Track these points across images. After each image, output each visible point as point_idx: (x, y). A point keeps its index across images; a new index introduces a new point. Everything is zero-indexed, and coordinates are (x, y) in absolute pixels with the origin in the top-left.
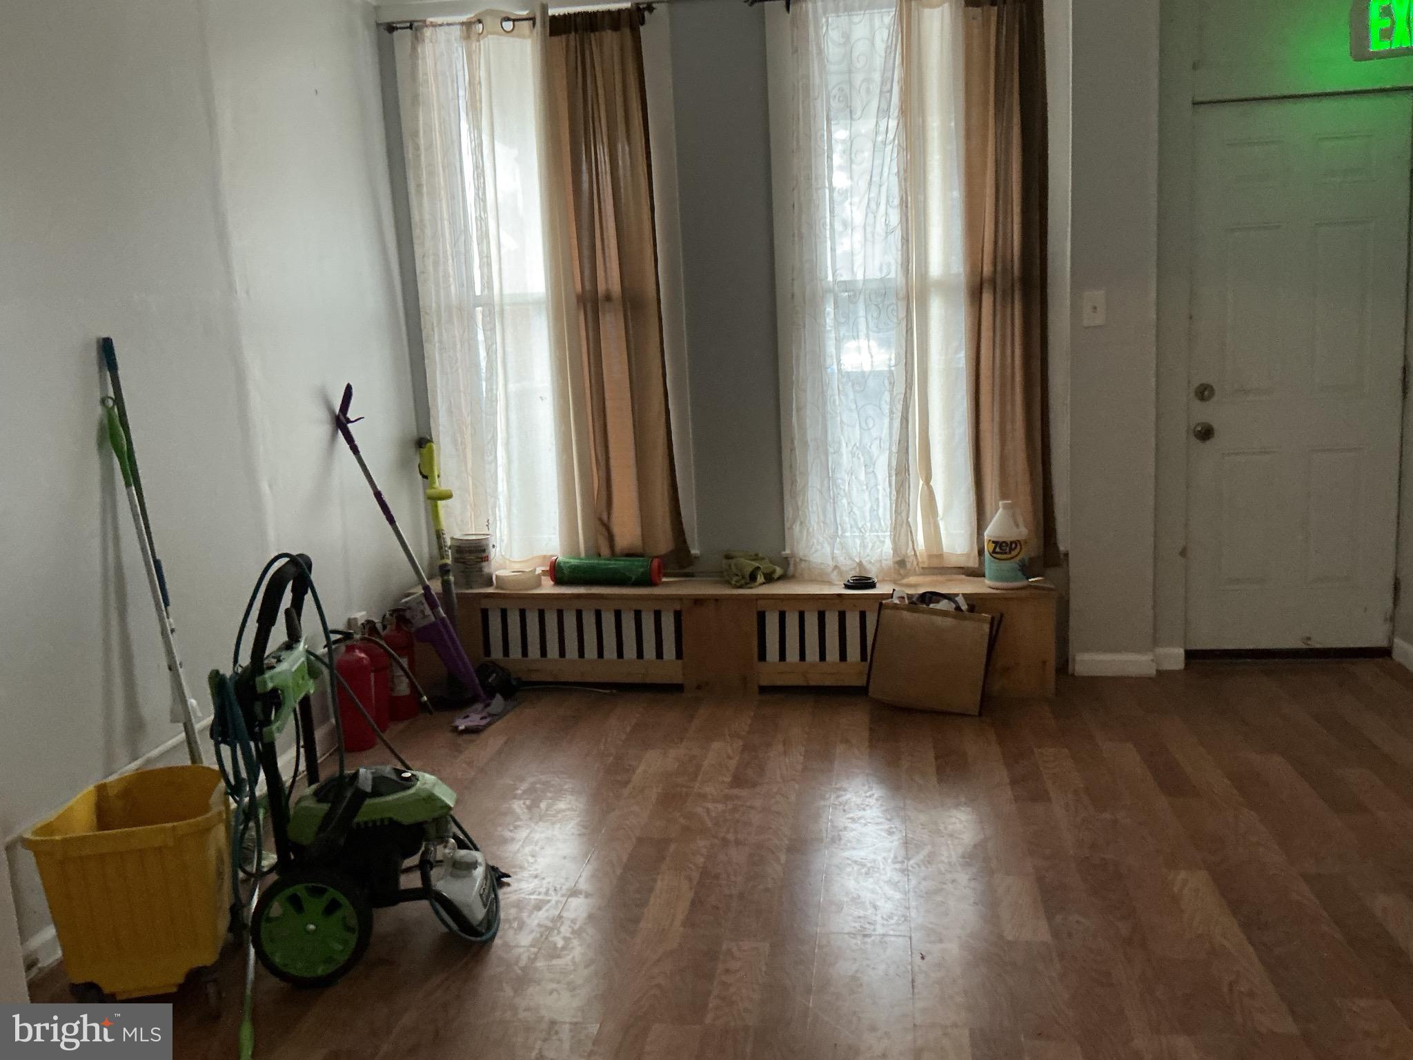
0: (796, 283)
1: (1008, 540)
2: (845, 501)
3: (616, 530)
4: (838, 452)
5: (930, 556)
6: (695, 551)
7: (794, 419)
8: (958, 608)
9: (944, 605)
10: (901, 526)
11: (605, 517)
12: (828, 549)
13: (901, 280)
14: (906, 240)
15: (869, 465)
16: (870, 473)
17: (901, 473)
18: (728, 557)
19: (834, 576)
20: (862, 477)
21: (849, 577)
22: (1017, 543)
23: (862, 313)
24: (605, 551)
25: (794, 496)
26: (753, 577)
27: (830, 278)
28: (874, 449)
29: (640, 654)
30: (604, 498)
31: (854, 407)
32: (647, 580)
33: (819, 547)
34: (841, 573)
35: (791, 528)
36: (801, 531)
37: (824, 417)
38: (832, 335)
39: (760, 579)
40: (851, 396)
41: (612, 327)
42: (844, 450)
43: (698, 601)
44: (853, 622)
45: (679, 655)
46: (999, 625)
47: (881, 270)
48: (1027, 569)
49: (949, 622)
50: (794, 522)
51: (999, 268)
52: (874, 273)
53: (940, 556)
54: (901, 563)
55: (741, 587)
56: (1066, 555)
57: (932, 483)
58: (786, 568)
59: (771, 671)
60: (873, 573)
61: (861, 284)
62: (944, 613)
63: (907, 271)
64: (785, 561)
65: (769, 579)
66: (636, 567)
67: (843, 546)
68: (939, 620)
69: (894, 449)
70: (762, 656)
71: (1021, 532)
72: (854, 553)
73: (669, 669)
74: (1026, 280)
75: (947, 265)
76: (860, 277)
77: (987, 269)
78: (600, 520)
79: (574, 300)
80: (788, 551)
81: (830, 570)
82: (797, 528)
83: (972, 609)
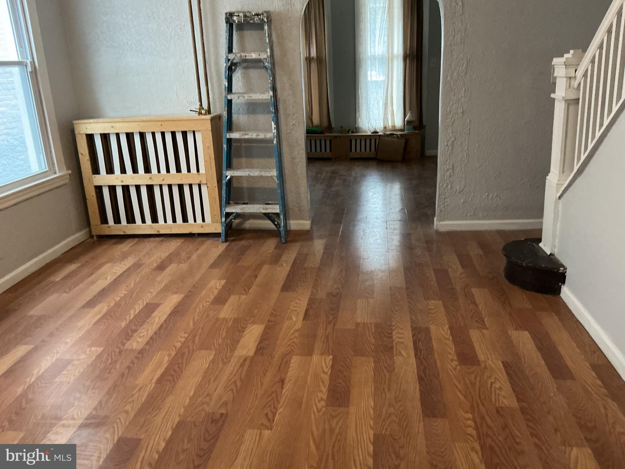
0: (361, 55)
1: (410, 120)
2: (372, 113)
3: (314, 121)
4: (370, 100)
5: (392, 126)
6: (333, 126)
7: (359, 91)
8: (398, 136)
9: (395, 136)
10: (385, 118)
11: (311, 117)
12: (367, 125)
13: (387, 55)
14: (388, 45)
15: (378, 104)
16: (378, 105)
17: (386, 105)
18: (342, 127)
19: (369, 132)
20: (376, 106)
21: (372, 131)
22: (412, 121)
23: (377, 63)
24: (311, 126)
25: (359, 111)
26: (349, 132)
27: (369, 54)
28: (380, 99)
29: (321, 151)
30: (310, 112)
31: (374, 88)
32: (322, 133)
33: (365, 124)
34: (370, 131)
35: (358, 120)
36: (360, 121)
37: (367, 91)
38: (370, 69)
39: (350, 132)
40: (374, 85)
41: (314, 66)
42: (372, 99)
43: (336, 137)
44: (373, 141)
45: (331, 150)
46: (408, 141)
47: (382, 52)
48: (415, 128)
49: (396, 139)
50: (358, 118)
51: (411, 52)
52: (380, 53)
53: (395, 126)
54: (385, 128)
55: (346, 134)
56: (425, 126)
57: (393, 107)
58: (357, 129)
59: (353, 154)
60: (378, 130)
61: (377, 56)
62: (395, 137)
63: (389, 53)
64: (356, 128)
65: (352, 132)
66: (320, 130)
67: (371, 124)
68: (393, 139)
69: (384, 99)
70: (351, 150)
71: (414, 119)
72: (374, 126)
73: (328, 154)
74: (417, 56)
75: (398, 51)
76: (377, 54)
77: (408, 52)
78: (310, 118)
79: (305, 59)
80: (357, 126)
81: (367, 130)
82: (359, 119)
83: (401, 137)
